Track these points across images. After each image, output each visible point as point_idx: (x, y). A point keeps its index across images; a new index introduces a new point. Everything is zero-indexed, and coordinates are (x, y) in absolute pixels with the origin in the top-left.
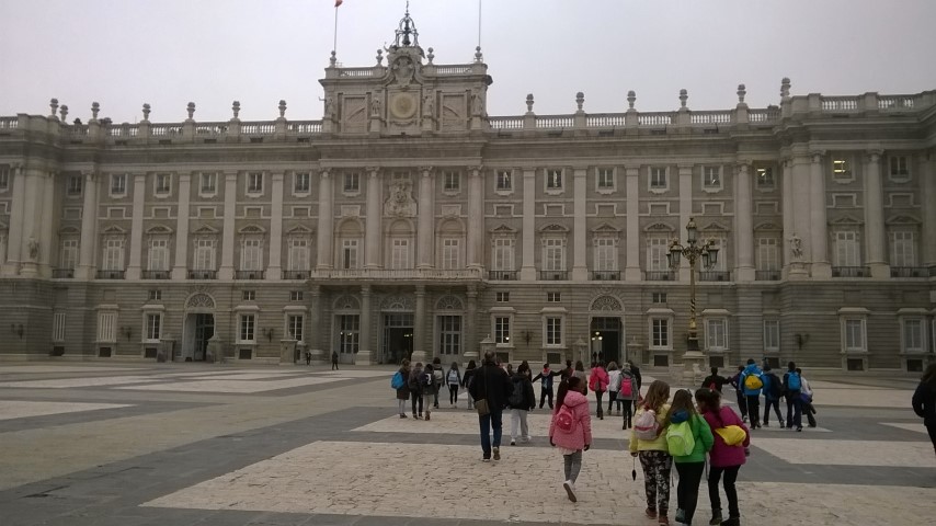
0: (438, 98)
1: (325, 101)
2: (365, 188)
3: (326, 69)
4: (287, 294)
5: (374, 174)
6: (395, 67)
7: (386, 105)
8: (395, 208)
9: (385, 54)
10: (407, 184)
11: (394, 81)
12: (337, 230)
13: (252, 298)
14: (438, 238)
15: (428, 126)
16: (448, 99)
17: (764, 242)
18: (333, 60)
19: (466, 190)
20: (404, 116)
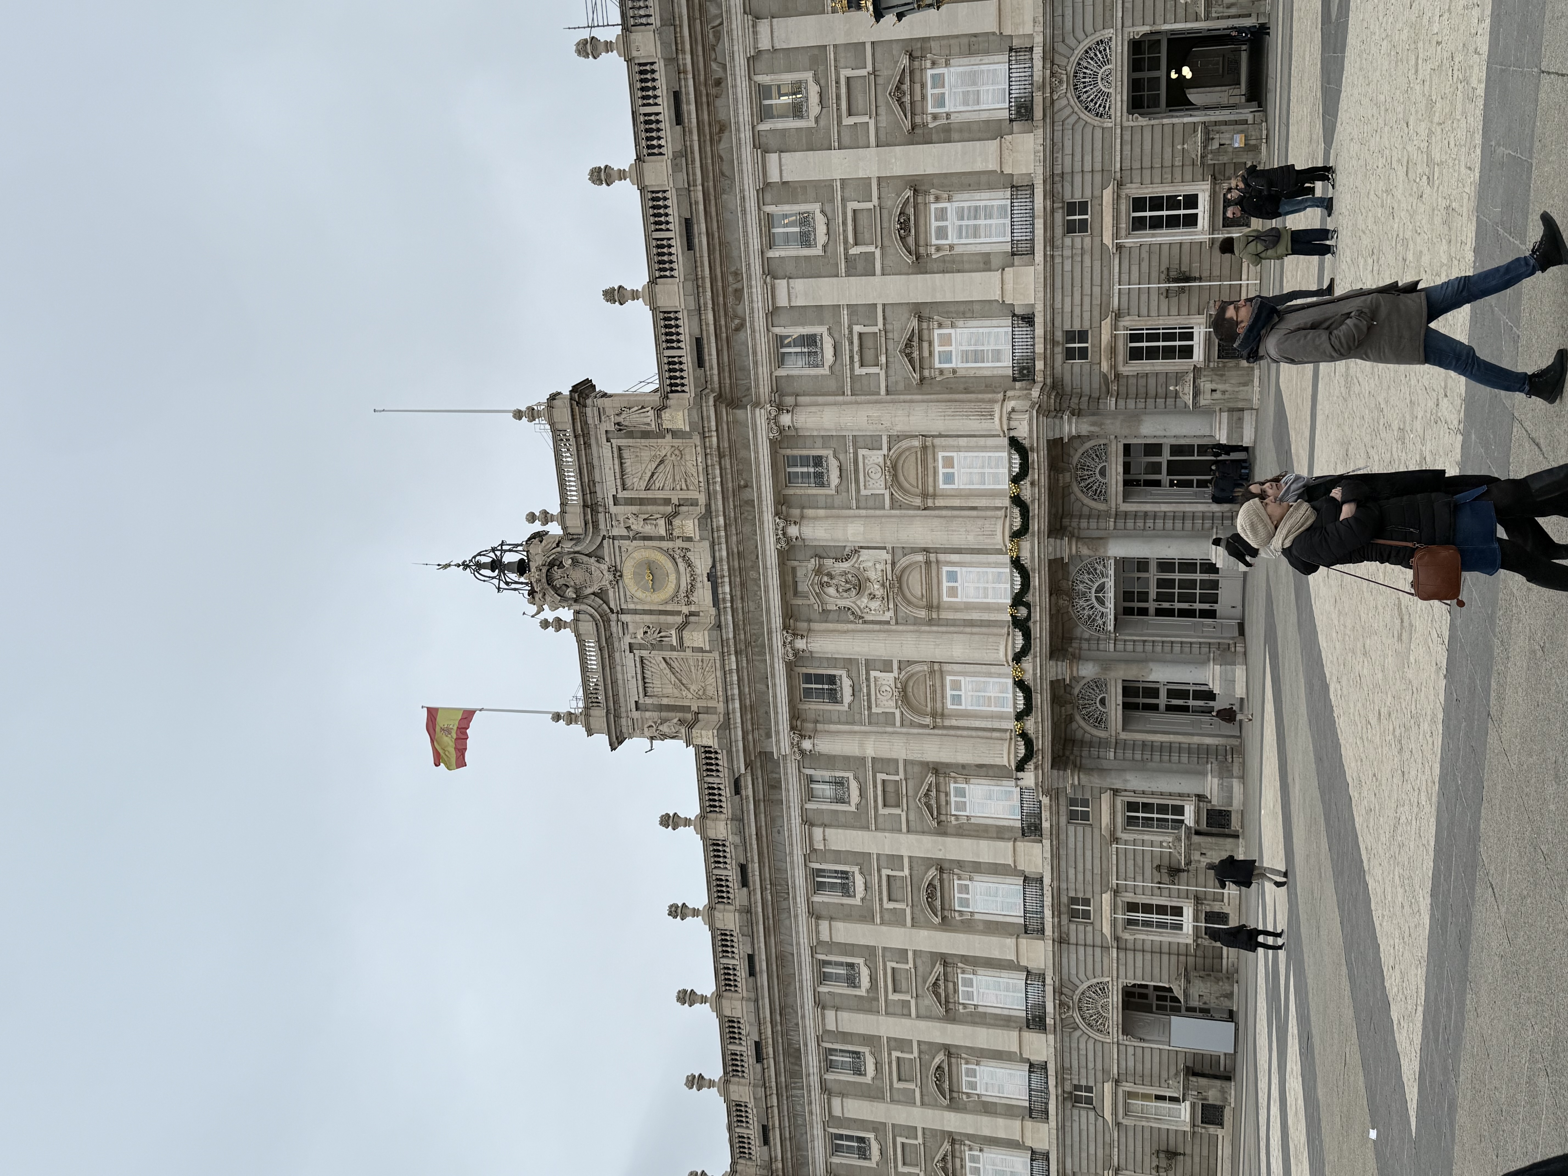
0: (630, 502)
1: (652, 738)
2: (833, 661)
3: (590, 733)
4: (1074, 833)
5: (800, 644)
6: (569, 592)
7: (650, 612)
8: (873, 597)
9: (549, 614)
10: (818, 571)
11: (601, 595)
12: (928, 720)
13: (1087, 902)
14: (940, 502)
15: (689, 526)
16: (629, 483)
18: (571, 718)
19: (826, 440)
20: (673, 577)
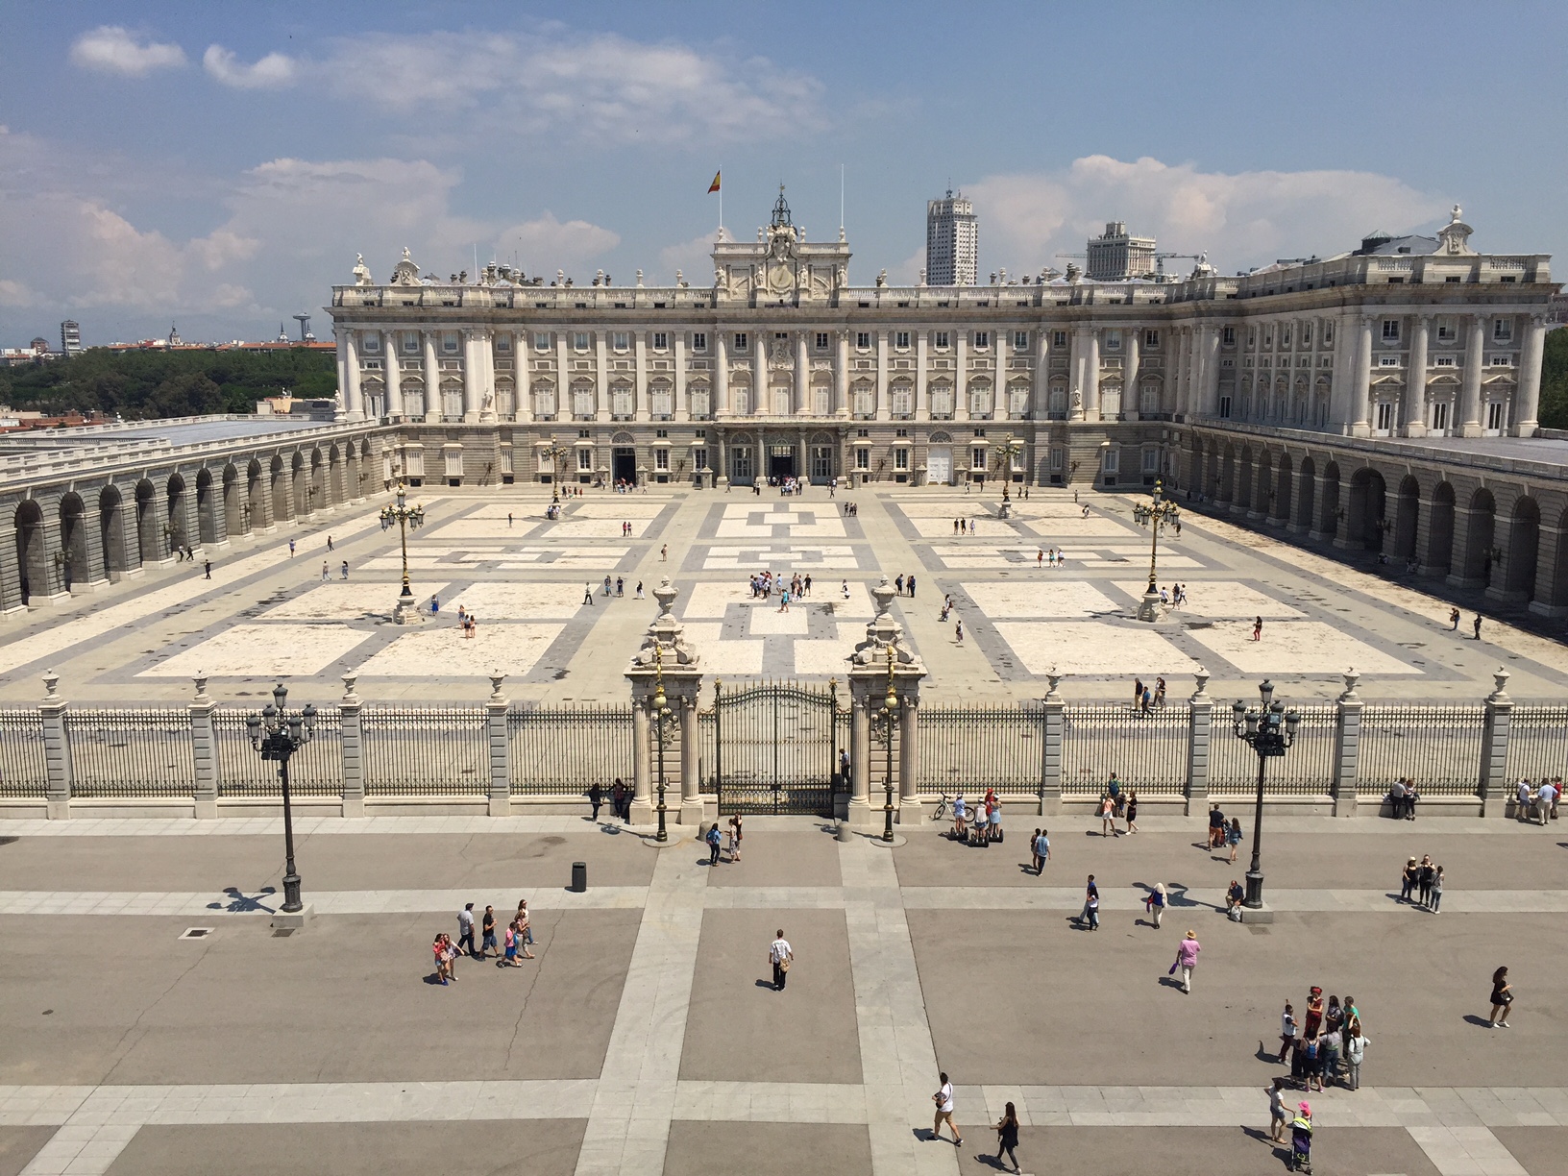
0: (810, 271)
2: (753, 348)
4: (693, 432)
5: (759, 336)
6: (775, 244)
7: (767, 275)
8: (778, 363)
10: (787, 345)
11: (773, 256)
12: (731, 381)
13: (665, 436)
14: (811, 387)
15: (803, 297)
16: (817, 271)
17: (1056, 390)
19: (836, 350)
20: (781, 286)
